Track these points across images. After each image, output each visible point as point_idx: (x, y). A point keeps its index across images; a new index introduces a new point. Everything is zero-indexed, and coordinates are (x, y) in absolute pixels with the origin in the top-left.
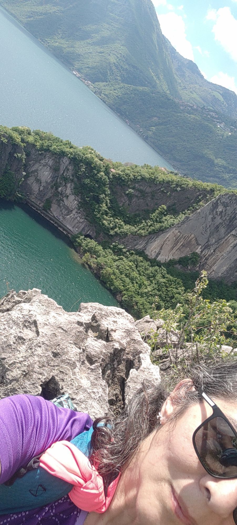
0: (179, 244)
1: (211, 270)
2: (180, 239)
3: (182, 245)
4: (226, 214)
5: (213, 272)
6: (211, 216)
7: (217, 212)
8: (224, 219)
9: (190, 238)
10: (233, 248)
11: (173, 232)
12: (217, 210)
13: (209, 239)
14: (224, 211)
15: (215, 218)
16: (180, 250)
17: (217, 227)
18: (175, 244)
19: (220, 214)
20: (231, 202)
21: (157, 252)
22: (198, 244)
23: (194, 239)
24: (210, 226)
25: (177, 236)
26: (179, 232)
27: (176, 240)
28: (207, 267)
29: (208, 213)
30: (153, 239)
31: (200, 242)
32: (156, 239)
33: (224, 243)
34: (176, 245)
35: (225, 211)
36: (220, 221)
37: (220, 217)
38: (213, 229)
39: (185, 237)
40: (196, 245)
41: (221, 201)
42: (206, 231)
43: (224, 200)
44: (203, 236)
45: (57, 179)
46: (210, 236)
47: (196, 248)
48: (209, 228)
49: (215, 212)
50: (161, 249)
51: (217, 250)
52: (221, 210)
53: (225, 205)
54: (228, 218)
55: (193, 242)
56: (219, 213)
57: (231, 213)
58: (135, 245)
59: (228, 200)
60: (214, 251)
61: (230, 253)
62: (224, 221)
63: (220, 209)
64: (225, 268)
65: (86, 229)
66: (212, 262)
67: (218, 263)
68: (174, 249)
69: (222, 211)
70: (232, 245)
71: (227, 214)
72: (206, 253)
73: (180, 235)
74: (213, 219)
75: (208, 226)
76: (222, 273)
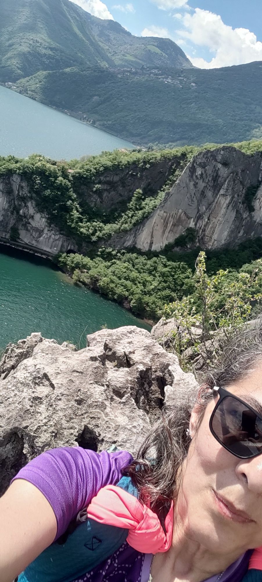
0: (170, 225)
1: (213, 241)
2: (168, 219)
3: (172, 225)
4: (206, 175)
5: (216, 242)
6: (192, 183)
7: (196, 176)
8: (207, 181)
9: (179, 214)
10: (227, 208)
11: (158, 215)
12: (197, 174)
13: (198, 209)
14: (203, 172)
15: (197, 183)
16: (172, 231)
17: (203, 193)
18: (165, 226)
19: (200, 178)
20: (208, 160)
21: (149, 242)
22: (189, 218)
23: (183, 214)
24: (195, 194)
25: (164, 218)
26: (165, 212)
27: (164, 221)
28: (207, 239)
29: (188, 181)
30: (140, 230)
31: (190, 215)
32: (144, 229)
33: (216, 207)
34: (166, 228)
35: (205, 172)
36: (204, 185)
37: (202, 180)
38: (199, 195)
39: (173, 215)
40: (187, 219)
41: (196, 163)
42: (192, 201)
43: (200, 161)
44: (191, 207)
45: (14, 202)
46: (198, 205)
47: (188, 222)
48: (195, 197)
49: (194, 177)
50: (152, 237)
51: (211, 218)
52: (200, 173)
53: (203, 166)
54: (210, 179)
55: (183, 217)
56: (199, 176)
57: (212, 171)
58: (124, 243)
59: (204, 159)
60: (209, 219)
61: (226, 216)
62: (207, 183)
63: (199, 171)
64: (226, 233)
65: (65, 244)
66: (210, 232)
67: (217, 230)
68: (166, 232)
69: (202, 173)
70: (225, 205)
71: (208, 175)
72: (201, 224)
73: (167, 216)
74: (195, 185)
75: (193, 195)
76: (225, 240)
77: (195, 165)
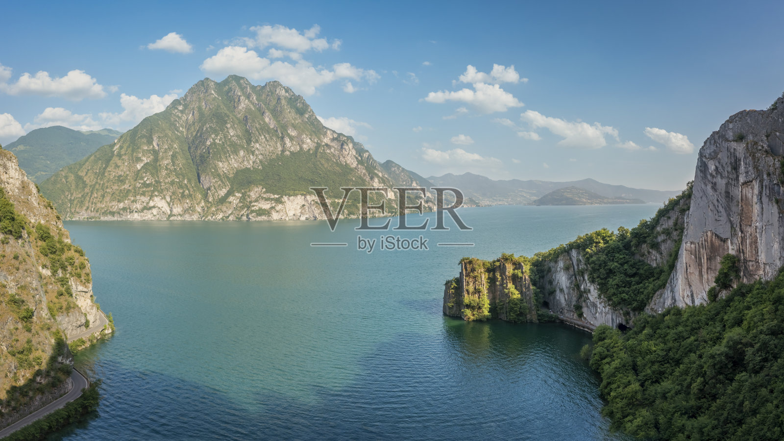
0: (704, 261)
1: (762, 266)
2: (699, 251)
3: (707, 259)
5: (767, 267)
6: (709, 187)
7: (711, 175)
8: (726, 175)
9: (709, 240)
10: (762, 203)
11: (686, 250)
12: (710, 171)
13: (730, 221)
14: (717, 164)
15: (715, 184)
16: (711, 269)
17: (727, 193)
18: (699, 265)
19: (716, 173)
20: (718, 145)
21: (690, 294)
22: (724, 241)
23: (714, 237)
24: (718, 200)
25: (693, 252)
26: (691, 243)
27: (696, 257)
29: (703, 186)
30: (675, 279)
31: (723, 236)
32: (677, 276)
33: (744, 206)
36: (724, 182)
37: (719, 176)
38: (724, 200)
39: (702, 244)
40: (722, 243)
41: (705, 156)
42: (718, 212)
43: (708, 151)
44: (720, 223)
46: (729, 215)
47: (726, 248)
48: (719, 205)
49: (709, 177)
50: (690, 286)
51: (744, 227)
53: (714, 156)
54: (729, 169)
55: (717, 242)
57: (728, 158)
60: (742, 232)
61: (764, 216)
62: (728, 177)
63: (712, 167)
64: (776, 246)
65: (614, 317)
66: (752, 252)
67: (762, 248)
68: (703, 273)
69: (717, 168)
70: (755, 199)
71: (724, 165)
72: (738, 244)
74: (714, 187)
75: (716, 203)
77: (704, 159)
